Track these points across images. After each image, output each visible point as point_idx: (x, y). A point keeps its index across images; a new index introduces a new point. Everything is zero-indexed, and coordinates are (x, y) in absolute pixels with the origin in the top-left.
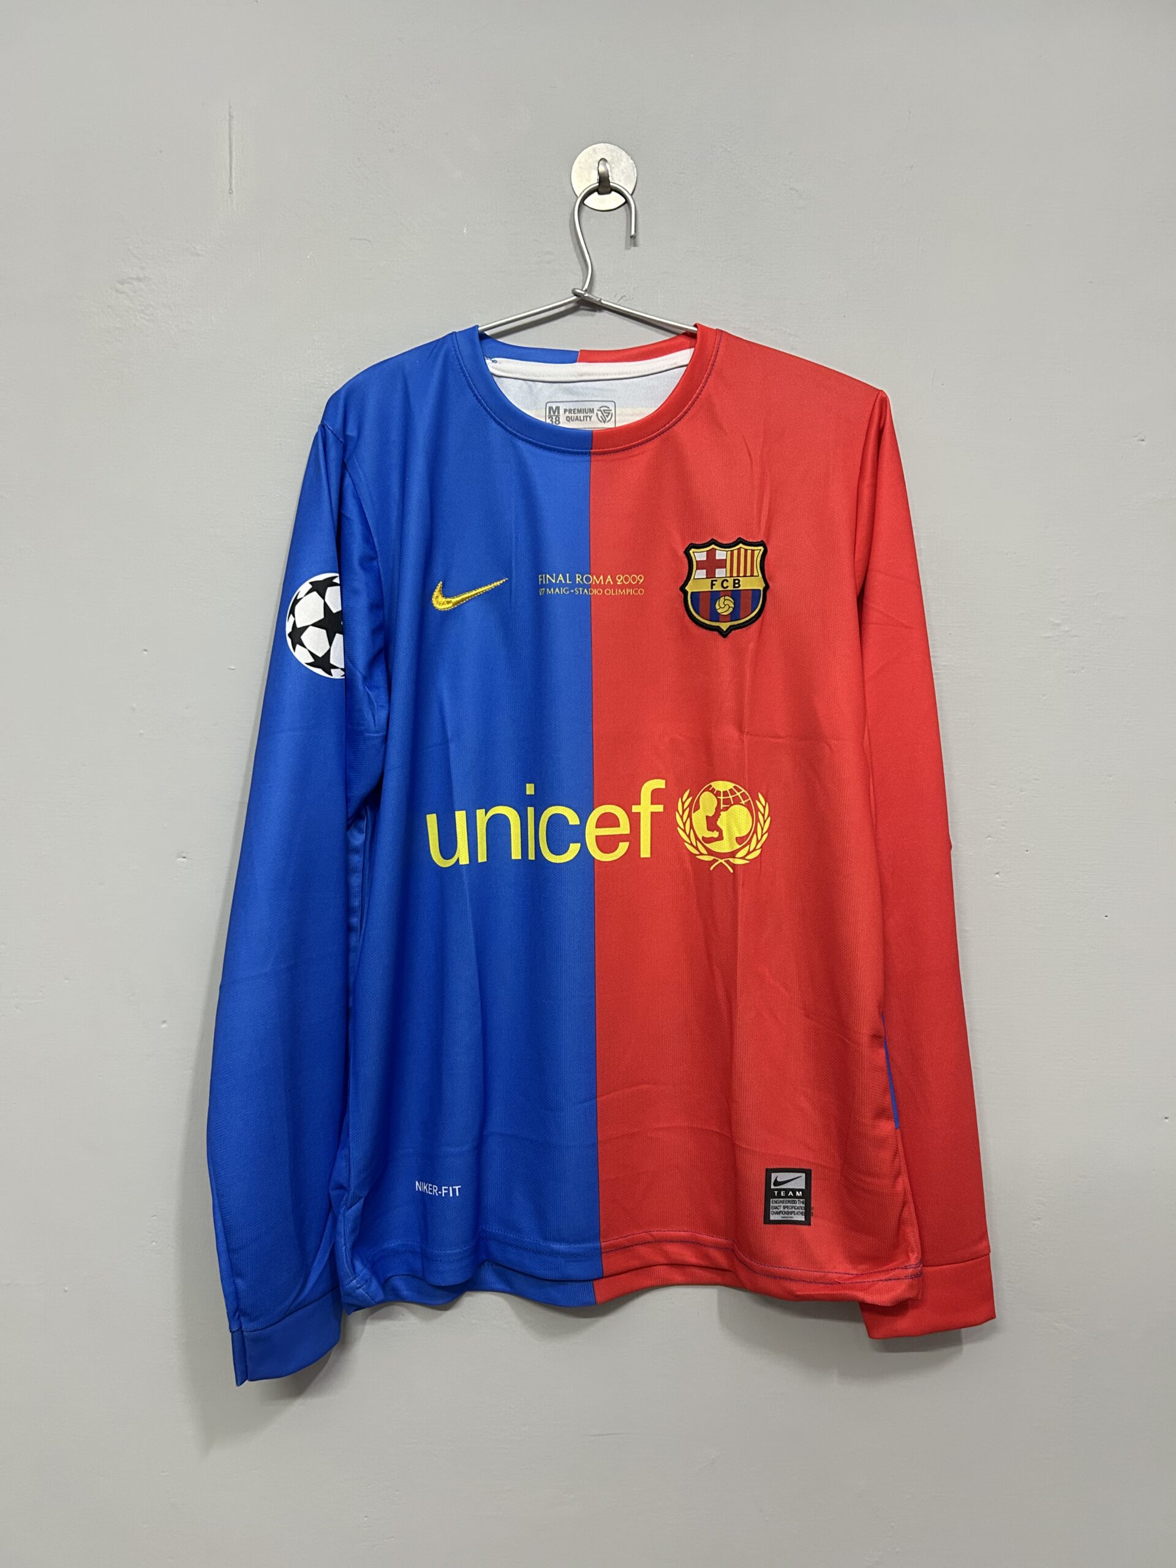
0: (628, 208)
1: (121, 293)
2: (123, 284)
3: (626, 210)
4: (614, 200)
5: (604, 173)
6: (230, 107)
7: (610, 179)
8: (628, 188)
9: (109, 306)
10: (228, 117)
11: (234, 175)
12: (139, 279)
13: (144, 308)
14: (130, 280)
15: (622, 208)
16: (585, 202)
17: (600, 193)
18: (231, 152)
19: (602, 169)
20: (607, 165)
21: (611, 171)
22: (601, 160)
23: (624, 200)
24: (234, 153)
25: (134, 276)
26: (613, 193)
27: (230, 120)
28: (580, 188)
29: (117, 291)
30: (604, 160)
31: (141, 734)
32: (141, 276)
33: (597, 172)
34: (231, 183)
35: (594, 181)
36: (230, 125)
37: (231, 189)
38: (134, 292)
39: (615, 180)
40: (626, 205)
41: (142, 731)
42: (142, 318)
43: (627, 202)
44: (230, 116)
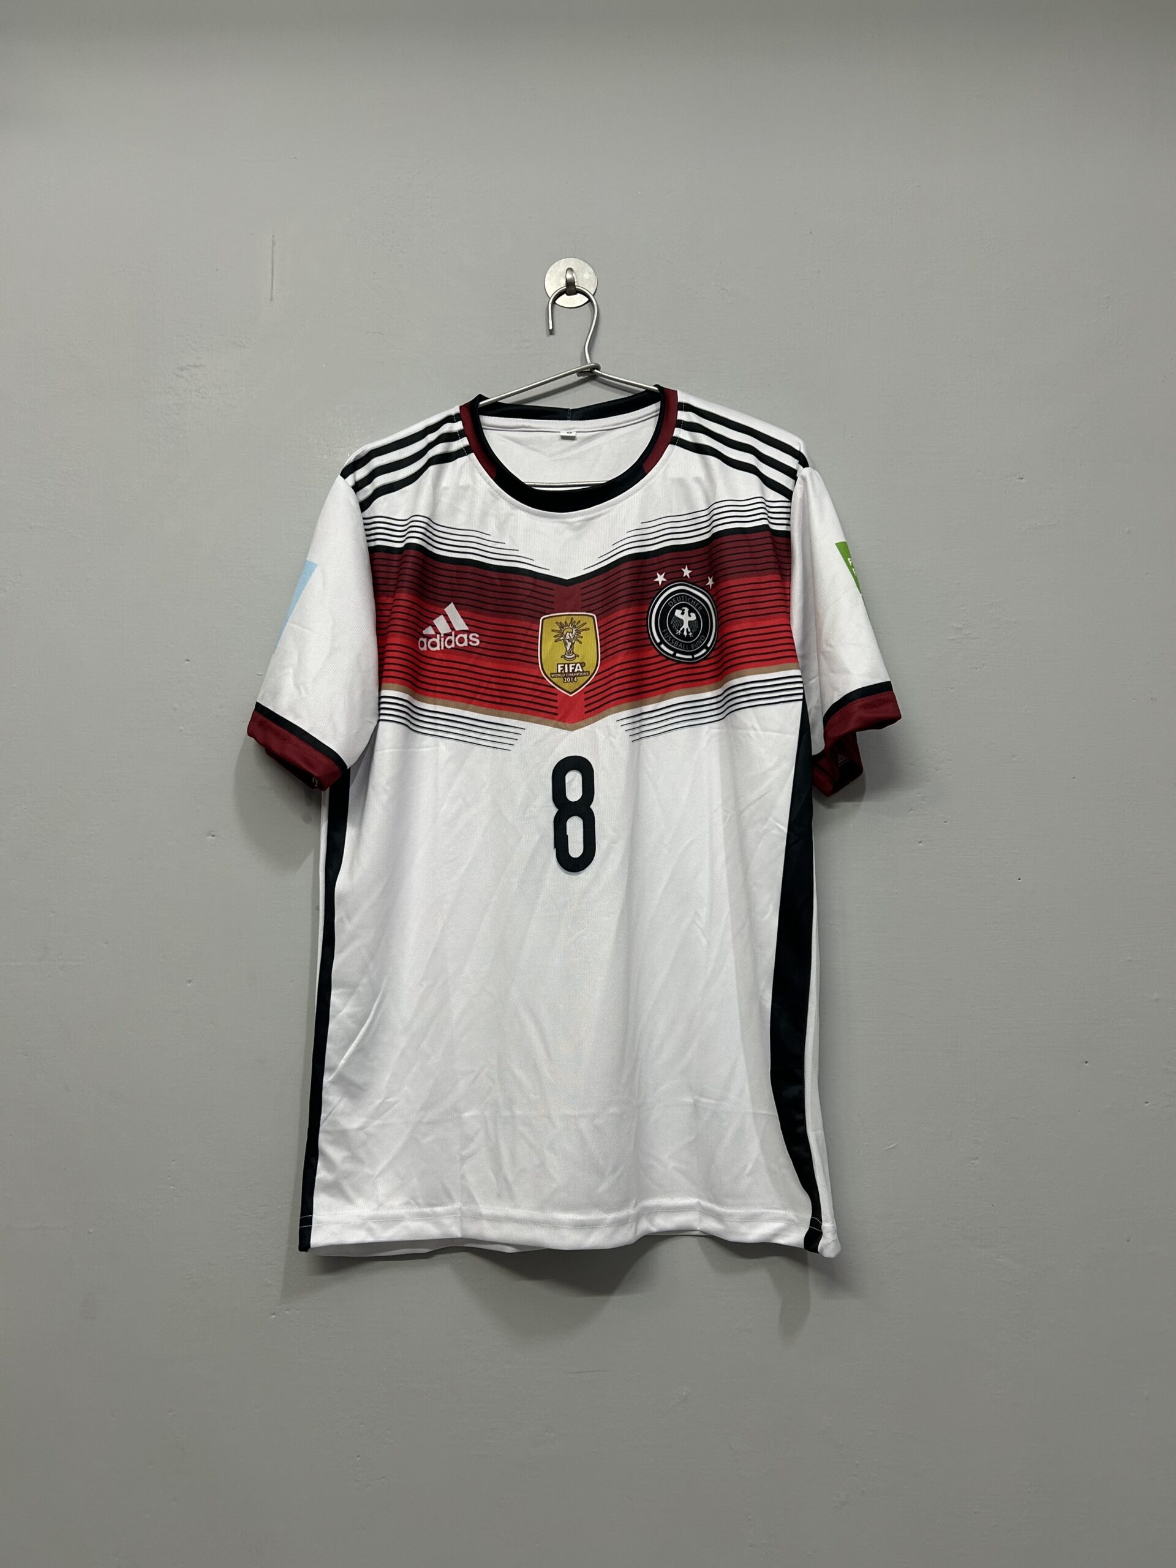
0: (589, 305)
1: (182, 377)
2: (182, 369)
3: (590, 307)
4: (579, 300)
5: (571, 279)
6: (273, 237)
7: (576, 284)
8: (591, 290)
9: (171, 388)
10: (271, 244)
11: (274, 287)
12: (195, 366)
13: (198, 388)
14: (189, 367)
15: (586, 305)
16: (556, 302)
17: (567, 295)
18: (273, 270)
19: (569, 276)
20: (574, 275)
21: (576, 278)
22: (568, 269)
23: (587, 299)
24: (275, 270)
25: (192, 365)
26: (578, 294)
27: (273, 246)
28: (552, 288)
29: (177, 375)
30: (570, 269)
31: (181, 730)
32: (198, 364)
33: (565, 280)
34: (272, 293)
35: (562, 284)
36: (273, 251)
37: (272, 297)
38: (191, 376)
39: (579, 285)
40: (589, 303)
41: (182, 728)
42: (196, 396)
43: (590, 300)
44: (273, 242)
